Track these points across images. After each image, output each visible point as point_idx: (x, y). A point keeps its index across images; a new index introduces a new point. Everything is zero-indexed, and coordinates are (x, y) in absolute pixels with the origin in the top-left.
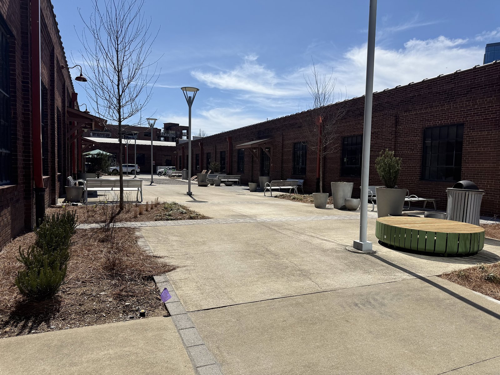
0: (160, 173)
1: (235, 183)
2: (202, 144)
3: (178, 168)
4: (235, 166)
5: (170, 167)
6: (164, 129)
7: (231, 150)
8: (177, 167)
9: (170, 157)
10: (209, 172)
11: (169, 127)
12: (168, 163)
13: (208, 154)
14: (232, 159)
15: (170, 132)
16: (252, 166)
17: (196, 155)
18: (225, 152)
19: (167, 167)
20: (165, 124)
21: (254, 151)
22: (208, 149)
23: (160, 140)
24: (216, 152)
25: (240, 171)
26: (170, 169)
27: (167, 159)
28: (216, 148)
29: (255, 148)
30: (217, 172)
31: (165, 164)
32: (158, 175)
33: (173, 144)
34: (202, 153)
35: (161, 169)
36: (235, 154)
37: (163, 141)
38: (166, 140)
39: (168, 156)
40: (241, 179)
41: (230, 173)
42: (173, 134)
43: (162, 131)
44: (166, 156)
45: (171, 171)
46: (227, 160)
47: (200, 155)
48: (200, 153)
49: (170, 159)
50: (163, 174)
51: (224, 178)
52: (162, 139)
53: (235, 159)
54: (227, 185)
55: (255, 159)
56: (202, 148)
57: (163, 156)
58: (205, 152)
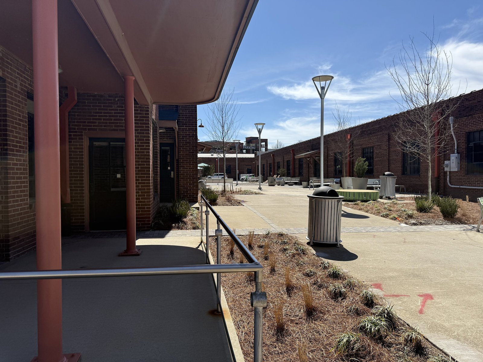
0: (242, 179)
1: (296, 184)
2: (273, 155)
3: (257, 175)
4: (297, 171)
5: (250, 174)
6: (245, 143)
7: (294, 159)
8: (255, 174)
9: (251, 166)
10: (279, 177)
11: (250, 140)
12: (249, 172)
13: (278, 163)
14: (295, 166)
15: (251, 145)
16: (308, 171)
17: (270, 164)
18: (290, 160)
19: (248, 175)
20: (247, 138)
21: (308, 159)
22: (278, 159)
23: (243, 153)
24: (283, 161)
25: (300, 174)
26: (250, 176)
27: (248, 168)
28: (283, 158)
29: (308, 158)
30: (284, 176)
31: (246, 172)
32: (241, 181)
33: (252, 156)
34: (274, 163)
35: (243, 176)
36: (297, 162)
37: (245, 153)
38: (248, 152)
39: (248, 165)
40: (300, 180)
41: (294, 176)
42: (254, 147)
43: (244, 145)
44: (247, 165)
45: (250, 178)
46: (291, 167)
47: (272, 164)
48: (272, 162)
49: (251, 169)
50: (245, 180)
51: (288, 180)
52: (244, 151)
53: (297, 166)
54: (290, 185)
55: (310, 165)
56: (274, 158)
57: (245, 166)
58: (276, 161)
